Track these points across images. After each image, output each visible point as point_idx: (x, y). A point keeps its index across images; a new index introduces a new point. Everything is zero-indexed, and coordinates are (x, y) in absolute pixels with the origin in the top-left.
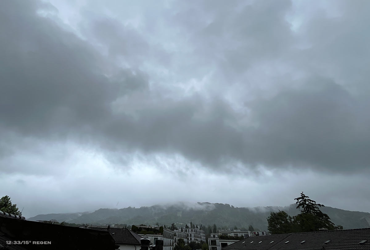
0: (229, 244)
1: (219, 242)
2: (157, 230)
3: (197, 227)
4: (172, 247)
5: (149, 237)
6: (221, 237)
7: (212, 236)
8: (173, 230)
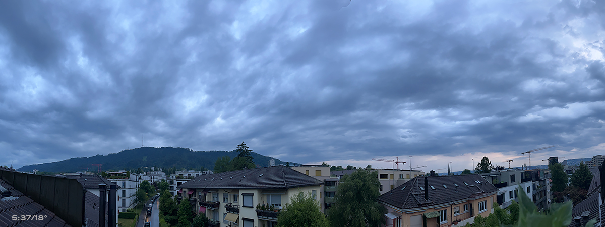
0: (183, 182)
1: (176, 182)
2: (125, 175)
3: (160, 170)
4: (137, 189)
5: (117, 181)
6: (178, 178)
7: (171, 176)
8: (139, 174)
